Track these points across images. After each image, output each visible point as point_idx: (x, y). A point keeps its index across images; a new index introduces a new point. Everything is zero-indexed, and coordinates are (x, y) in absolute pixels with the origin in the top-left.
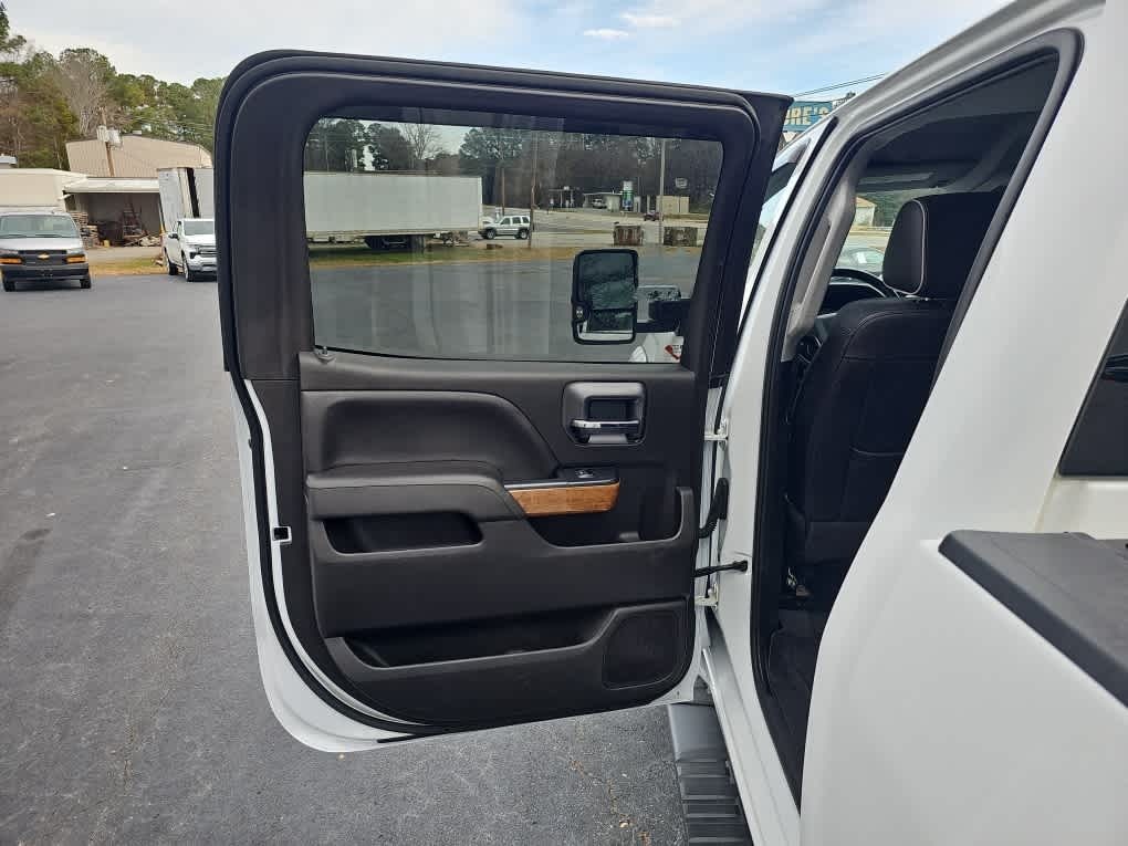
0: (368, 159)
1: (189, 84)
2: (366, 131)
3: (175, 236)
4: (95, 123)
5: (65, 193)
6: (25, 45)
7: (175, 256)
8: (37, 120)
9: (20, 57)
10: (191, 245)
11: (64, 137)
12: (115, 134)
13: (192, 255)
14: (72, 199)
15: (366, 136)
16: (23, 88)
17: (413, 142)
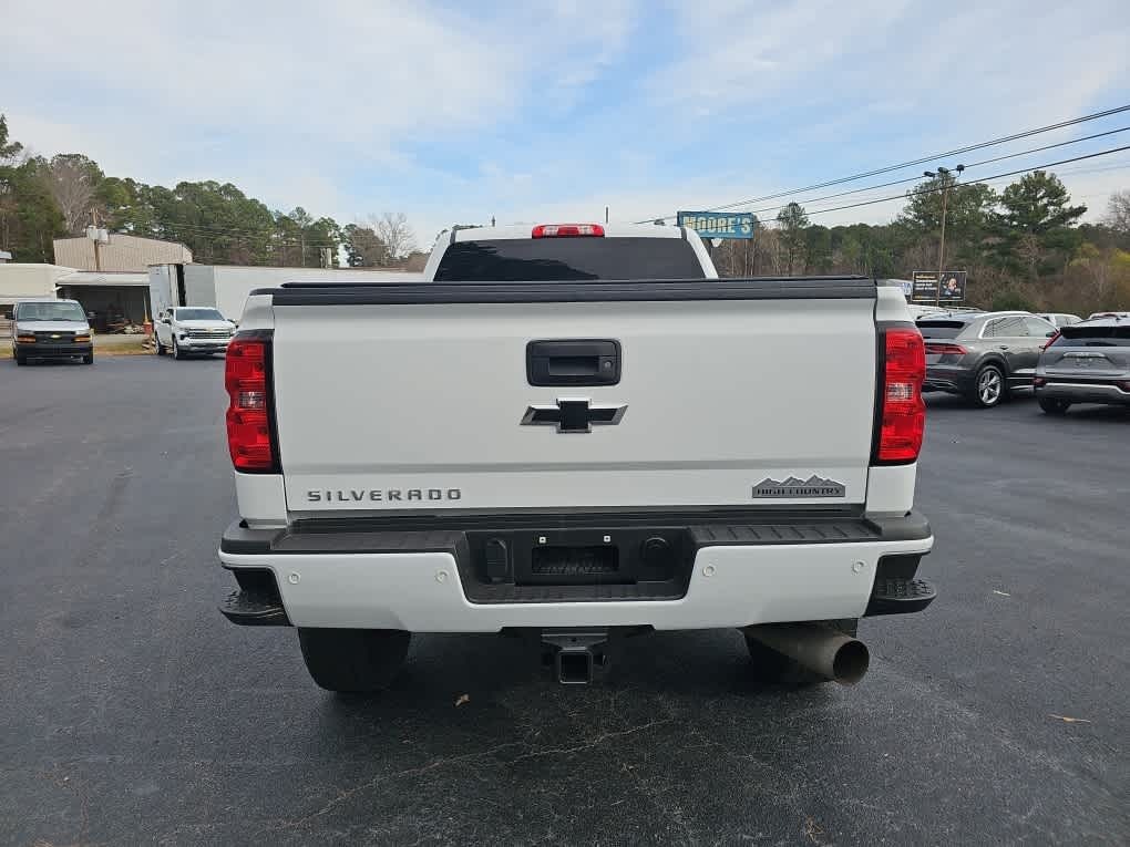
0: (343, 256)
1: (172, 188)
2: (342, 231)
3: (168, 322)
4: (83, 223)
5: (57, 285)
6: (22, 151)
7: (165, 338)
8: (27, 218)
9: (16, 162)
10: (181, 329)
11: (51, 234)
12: (104, 232)
13: (182, 337)
14: (65, 291)
15: (341, 235)
16: (15, 189)
17: (386, 242)
